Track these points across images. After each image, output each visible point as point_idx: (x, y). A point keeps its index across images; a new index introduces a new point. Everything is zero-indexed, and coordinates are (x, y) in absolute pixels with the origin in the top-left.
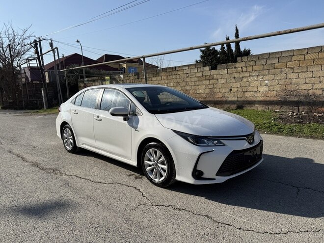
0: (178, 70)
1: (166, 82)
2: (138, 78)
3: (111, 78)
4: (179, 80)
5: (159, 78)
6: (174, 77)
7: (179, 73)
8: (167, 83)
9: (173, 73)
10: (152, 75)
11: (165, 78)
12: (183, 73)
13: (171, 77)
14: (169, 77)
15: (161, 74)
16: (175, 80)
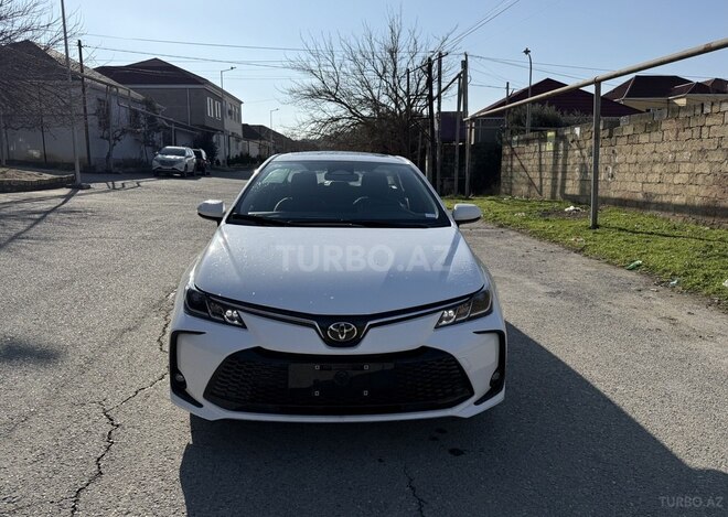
0: (707, 115)
1: (674, 148)
2: (610, 136)
3: (557, 135)
4: (706, 144)
5: (656, 136)
6: (696, 134)
7: (709, 121)
8: (675, 152)
9: (693, 123)
10: (640, 129)
11: (672, 136)
12: (720, 121)
13: (688, 133)
14: (681, 133)
15: (664, 126)
16: (697, 142)
